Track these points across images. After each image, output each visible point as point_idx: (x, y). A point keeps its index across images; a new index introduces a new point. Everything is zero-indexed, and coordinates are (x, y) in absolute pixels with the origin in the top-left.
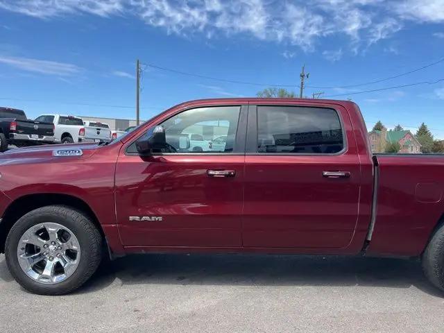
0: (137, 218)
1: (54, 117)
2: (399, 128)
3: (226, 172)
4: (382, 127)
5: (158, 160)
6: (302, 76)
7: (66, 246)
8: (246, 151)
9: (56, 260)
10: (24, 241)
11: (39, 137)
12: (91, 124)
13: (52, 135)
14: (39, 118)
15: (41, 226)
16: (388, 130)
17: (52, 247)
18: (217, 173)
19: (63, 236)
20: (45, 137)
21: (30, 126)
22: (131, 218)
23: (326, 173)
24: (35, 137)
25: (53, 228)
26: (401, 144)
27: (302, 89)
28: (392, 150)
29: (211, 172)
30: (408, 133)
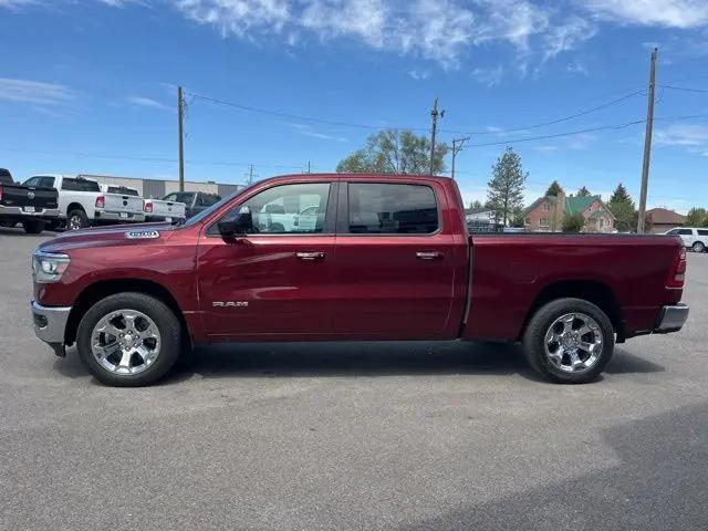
0: (222, 304)
1: (54, 178)
2: (584, 192)
3: (316, 254)
4: (560, 191)
5: (241, 242)
6: (435, 114)
7: (144, 335)
8: (336, 231)
9: (134, 350)
10: (99, 329)
11: (37, 211)
12: (111, 190)
13: (56, 206)
14: (30, 180)
15: (118, 312)
16: (568, 195)
17: (128, 337)
18: (306, 255)
19: (140, 324)
20: (44, 210)
21: (21, 193)
22: (215, 304)
23: (419, 254)
24: (30, 211)
25: (130, 316)
26: (587, 215)
27: (434, 133)
28: (573, 226)
29: (300, 255)
30: (597, 199)
